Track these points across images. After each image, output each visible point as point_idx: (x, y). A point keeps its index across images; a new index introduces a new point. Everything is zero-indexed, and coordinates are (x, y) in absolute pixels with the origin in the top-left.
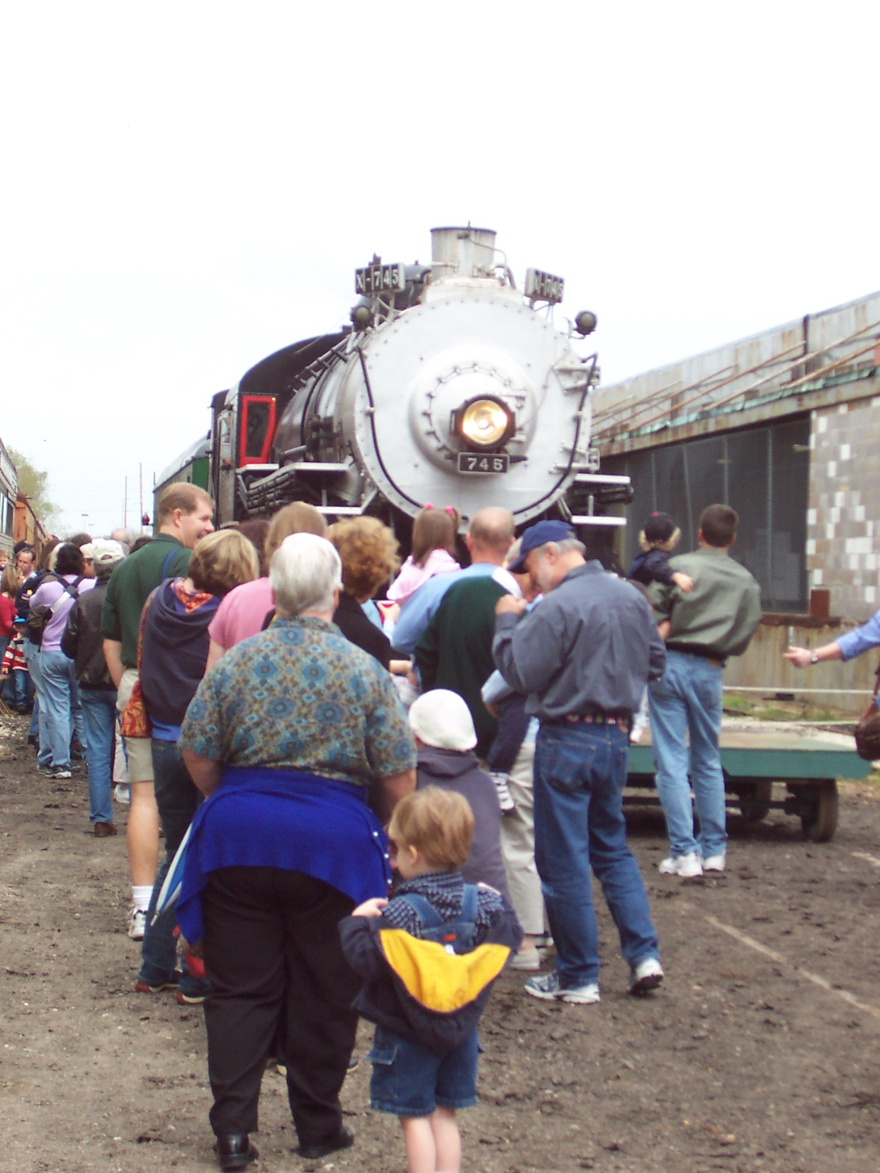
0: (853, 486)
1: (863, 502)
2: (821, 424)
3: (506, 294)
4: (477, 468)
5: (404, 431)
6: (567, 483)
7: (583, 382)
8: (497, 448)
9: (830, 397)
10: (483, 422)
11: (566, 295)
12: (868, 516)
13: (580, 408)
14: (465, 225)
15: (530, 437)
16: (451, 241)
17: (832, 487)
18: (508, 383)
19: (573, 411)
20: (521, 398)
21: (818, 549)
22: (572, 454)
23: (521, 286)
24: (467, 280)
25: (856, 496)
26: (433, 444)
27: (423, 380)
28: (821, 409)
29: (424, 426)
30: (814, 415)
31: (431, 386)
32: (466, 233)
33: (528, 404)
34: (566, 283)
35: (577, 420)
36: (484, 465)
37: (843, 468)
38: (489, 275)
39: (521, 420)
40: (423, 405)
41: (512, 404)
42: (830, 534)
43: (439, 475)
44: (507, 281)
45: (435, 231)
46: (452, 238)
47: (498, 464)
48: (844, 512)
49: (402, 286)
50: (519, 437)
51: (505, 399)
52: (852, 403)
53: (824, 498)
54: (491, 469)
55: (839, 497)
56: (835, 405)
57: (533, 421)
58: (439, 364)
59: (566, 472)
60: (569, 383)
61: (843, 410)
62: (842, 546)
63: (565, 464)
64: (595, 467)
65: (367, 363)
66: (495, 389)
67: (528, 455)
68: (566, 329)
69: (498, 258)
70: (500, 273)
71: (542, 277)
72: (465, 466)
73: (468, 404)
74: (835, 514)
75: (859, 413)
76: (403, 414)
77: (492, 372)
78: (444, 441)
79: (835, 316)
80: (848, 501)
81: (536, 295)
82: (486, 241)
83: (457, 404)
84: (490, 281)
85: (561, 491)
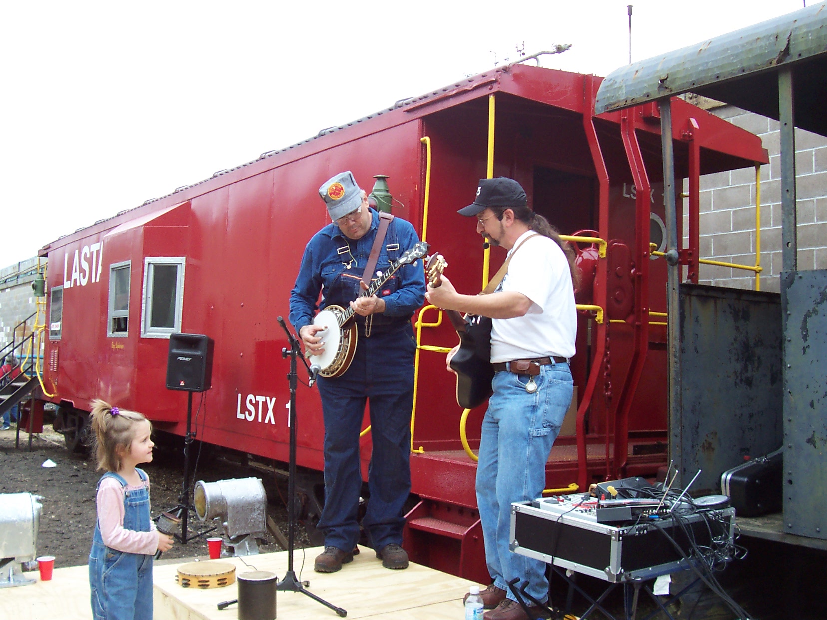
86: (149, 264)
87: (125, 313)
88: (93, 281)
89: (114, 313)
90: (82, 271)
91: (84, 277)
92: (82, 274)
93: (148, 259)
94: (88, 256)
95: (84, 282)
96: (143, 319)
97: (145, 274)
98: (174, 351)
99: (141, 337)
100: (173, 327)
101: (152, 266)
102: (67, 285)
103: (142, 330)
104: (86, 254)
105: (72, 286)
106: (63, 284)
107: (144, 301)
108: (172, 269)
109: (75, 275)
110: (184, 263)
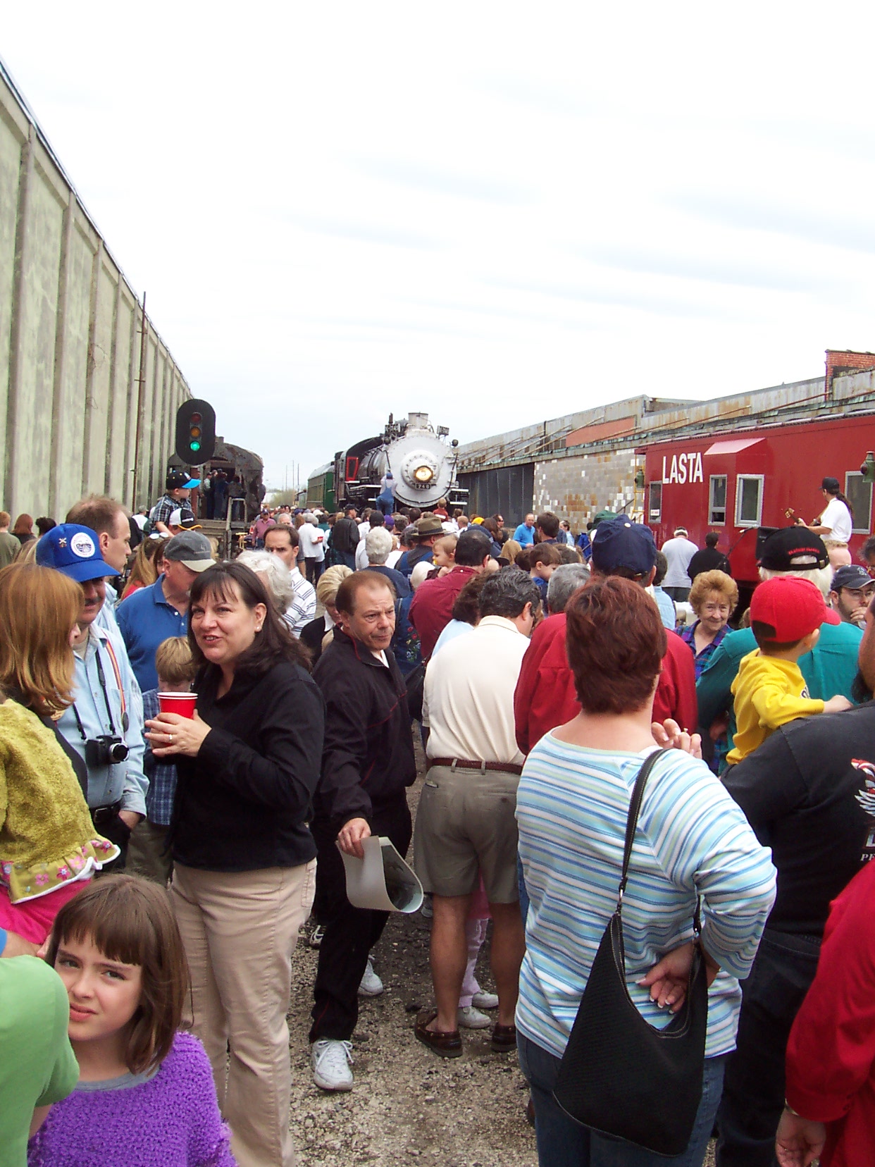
0: (546, 488)
1: (549, 494)
2: (537, 467)
3: (431, 435)
4: (421, 488)
5: (400, 476)
6: (449, 491)
7: (454, 461)
8: (428, 481)
9: (540, 459)
10: (423, 473)
11: (449, 433)
12: (550, 499)
13: (453, 469)
14: (418, 412)
15: (438, 477)
16: (414, 416)
17: (540, 488)
18: (431, 461)
19: (451, 470)
20: (435, 466)
21: (536, 508)
22: (450, 483)
23: (435, 431)
24: (419, 430)
25: (547, 492)
26: (408, 480)
27: (405, 460)
28: (537, 462)
29: (405, 474)
30: (535, 464)
31: (408, 463)
32: (419, 415)
33: (437, 467)
34: (450, 430)
35: (452, 473)
36: (423, 486)
37: (544, 482)
38: (426, 428)
39: (434, 473)
40: (406, 468)
41: (432, 468)
42: (540, 504)
43: (410, 489)
44: (431, 430)
45: (409, 414)
46: (415, 416)
47: (427, 486)
48: (543, 497)
49: (399, 431)
50: (434, 478)
51: (429, 467)
52: (546, 461)
53: (538, 492)
54: (425, 488)
55: (542, 491)
56: (542, 461)
57: (439, 472)
58: (410, 455)
59: (449, 488)
60: (450, 462)
61: (544, 463)
62: (543, 508)
63: (448, 486)
64: (457, 487)
65: (389, 455)
66: (426, 463)
67: (437, 484)
68: (449, 445)
69: (429, 423)
70: (429, 427)
71: (442, 428)
72: (418, 487)
73: (419, 468)
74: (541, 497)
75: (548, 464)
76: (399, 471)
77: (426, 458)
78: (411, 479)
79: (554, 423)
80: (545, 492)
81: (440, 434)
82: (425, 417)
83: (415, 469)
84: (426, 430)
85: (447, 494)
86: (740, 479)
87: (722, 509)
88: (691, 481)
89: (712, 509)
90: (679, 471)
91: (682, 477)
92: (680, 475)
93: (739, 476)
94: (686, 461)
95: (682, 481)
96: (736, 514)
97: (737, 485)
98: (760, 537)
99: (735, 526)
100: (755, 520)
101: (742, 481)
102: (665, 481)
103: (735, 522)
104: (683, 460)
105: (671, 482)
106: (662, 479)
107: (736, 503)
108: (757, 481)
109: (673, 475)
110: (763, 479)
